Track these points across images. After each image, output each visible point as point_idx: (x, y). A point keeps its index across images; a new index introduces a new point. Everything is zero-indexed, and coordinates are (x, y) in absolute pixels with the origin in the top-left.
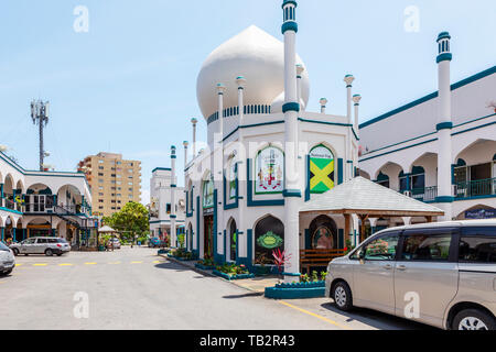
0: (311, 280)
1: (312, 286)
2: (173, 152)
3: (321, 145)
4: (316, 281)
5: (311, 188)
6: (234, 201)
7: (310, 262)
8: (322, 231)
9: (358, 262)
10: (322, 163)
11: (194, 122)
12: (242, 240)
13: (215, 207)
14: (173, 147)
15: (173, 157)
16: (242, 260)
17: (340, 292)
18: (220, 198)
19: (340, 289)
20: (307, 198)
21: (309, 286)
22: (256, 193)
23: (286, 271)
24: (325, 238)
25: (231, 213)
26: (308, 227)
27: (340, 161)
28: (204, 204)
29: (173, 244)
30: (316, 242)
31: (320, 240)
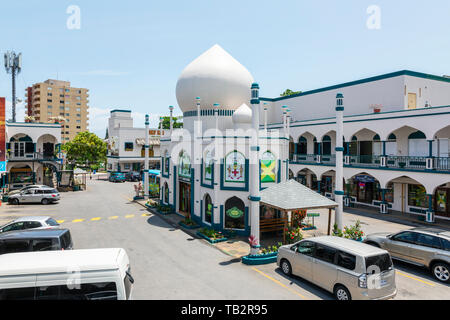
5: (262, 180)
6: (209, 182)
13: (192, 179)
16: (218, 226)
22: (226, 181)
25: (207, 190)
28: (180, 172)
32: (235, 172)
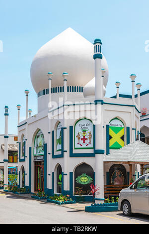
0: (111, 202)
1: (111, 205)
2: (7, 111)
3: (116, 118)
4: (113, 202)
5: (110, 146)
6: (60, 153)
7: (110, 193)
8: (117, 173)
9: (133, 191)
10: (117, 130)
11: (27, 92)
12: (66, 180)
13: (45, 156)
14: (6, 107)
15: (6, 115)
16: (67, 192)
17: (126, 206)
18: (49, 150)
19: (126, 205)
20: (108, 153)
21: (109, 205)
22: (75, 149)
23: (96, 197)
24: (119, 178)
25: (58, 161)
26: (108, 171)
27: (128, 129)
28: (34, 152)
29: (6, 182)
30: (113, 180)
31: (116, 179)
32: (84, 139)
